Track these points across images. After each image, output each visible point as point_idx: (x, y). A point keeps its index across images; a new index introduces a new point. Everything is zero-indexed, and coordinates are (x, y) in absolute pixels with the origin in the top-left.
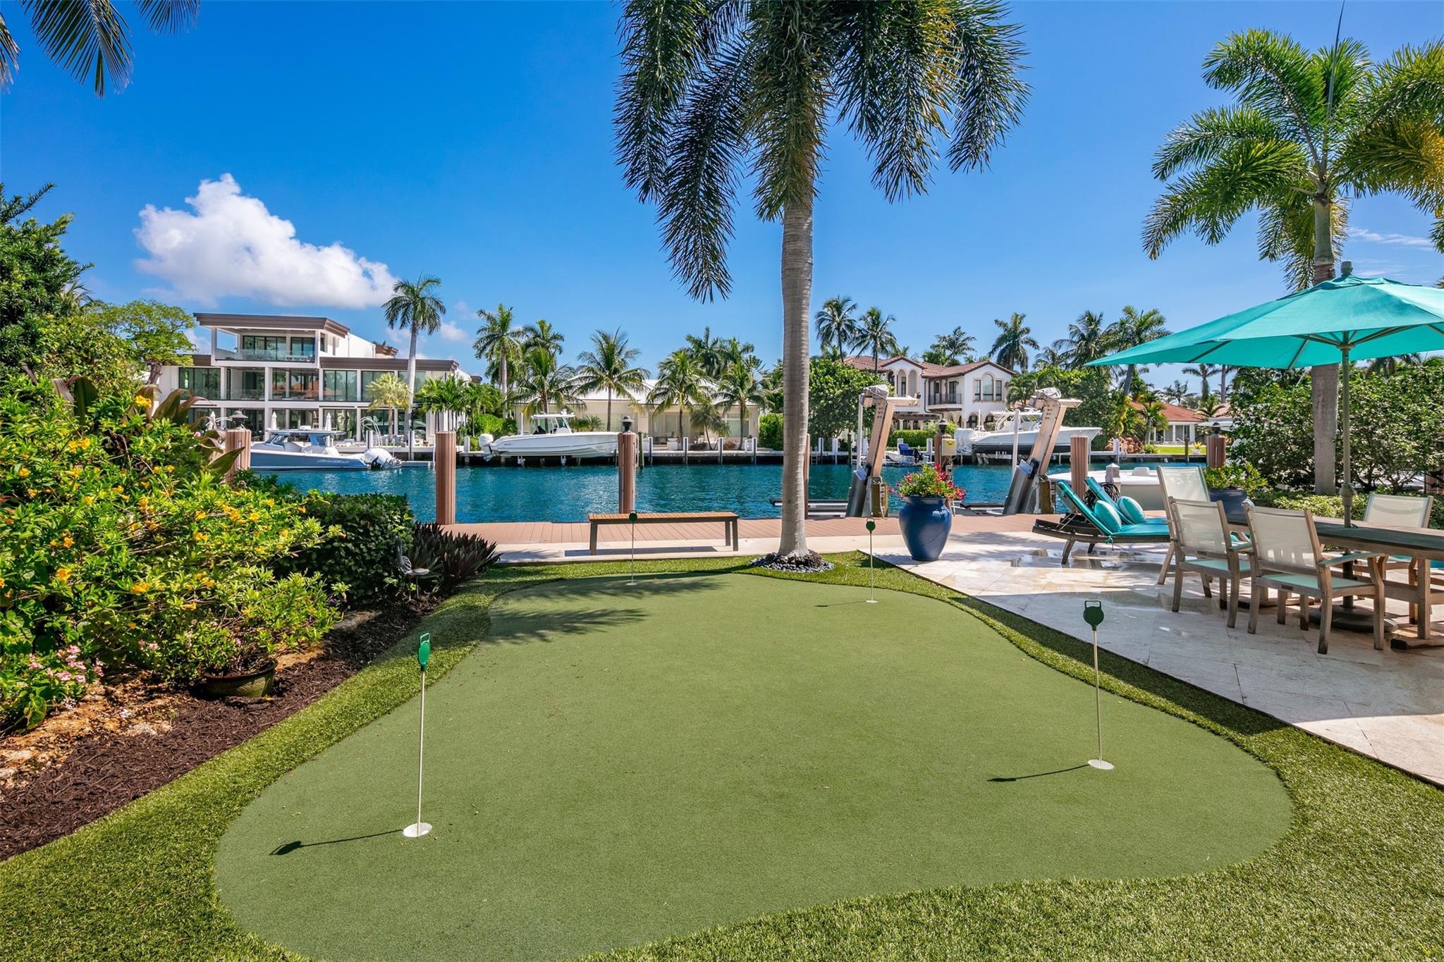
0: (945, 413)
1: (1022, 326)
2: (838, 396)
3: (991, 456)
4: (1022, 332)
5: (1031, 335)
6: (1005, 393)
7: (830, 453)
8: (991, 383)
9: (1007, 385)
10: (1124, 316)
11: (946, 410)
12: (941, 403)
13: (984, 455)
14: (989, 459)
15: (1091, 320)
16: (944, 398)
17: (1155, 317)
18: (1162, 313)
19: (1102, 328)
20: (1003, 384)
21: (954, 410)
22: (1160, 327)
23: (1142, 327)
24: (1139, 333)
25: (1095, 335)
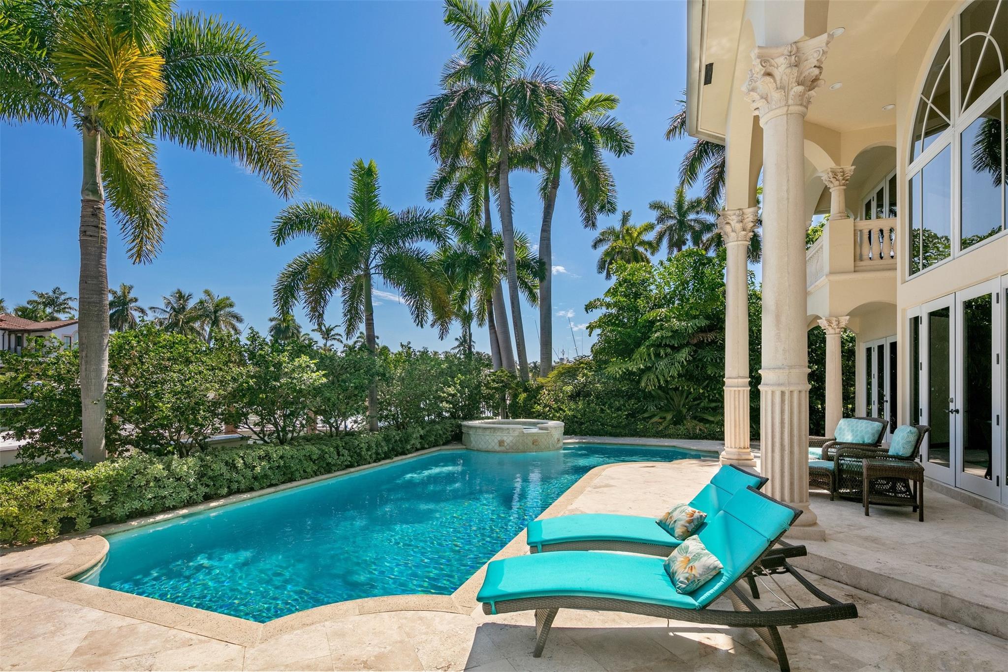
1: (131, 295)
4: (131, 301)
5: (138, 304)
10: (204, 297)
15: (180, 296)
17: (228, 302)
18: (233, 299)
19: (191, 304)
22: (231, 310)
23: (218, 307)
24: (216, 312)
25: (184, 308)
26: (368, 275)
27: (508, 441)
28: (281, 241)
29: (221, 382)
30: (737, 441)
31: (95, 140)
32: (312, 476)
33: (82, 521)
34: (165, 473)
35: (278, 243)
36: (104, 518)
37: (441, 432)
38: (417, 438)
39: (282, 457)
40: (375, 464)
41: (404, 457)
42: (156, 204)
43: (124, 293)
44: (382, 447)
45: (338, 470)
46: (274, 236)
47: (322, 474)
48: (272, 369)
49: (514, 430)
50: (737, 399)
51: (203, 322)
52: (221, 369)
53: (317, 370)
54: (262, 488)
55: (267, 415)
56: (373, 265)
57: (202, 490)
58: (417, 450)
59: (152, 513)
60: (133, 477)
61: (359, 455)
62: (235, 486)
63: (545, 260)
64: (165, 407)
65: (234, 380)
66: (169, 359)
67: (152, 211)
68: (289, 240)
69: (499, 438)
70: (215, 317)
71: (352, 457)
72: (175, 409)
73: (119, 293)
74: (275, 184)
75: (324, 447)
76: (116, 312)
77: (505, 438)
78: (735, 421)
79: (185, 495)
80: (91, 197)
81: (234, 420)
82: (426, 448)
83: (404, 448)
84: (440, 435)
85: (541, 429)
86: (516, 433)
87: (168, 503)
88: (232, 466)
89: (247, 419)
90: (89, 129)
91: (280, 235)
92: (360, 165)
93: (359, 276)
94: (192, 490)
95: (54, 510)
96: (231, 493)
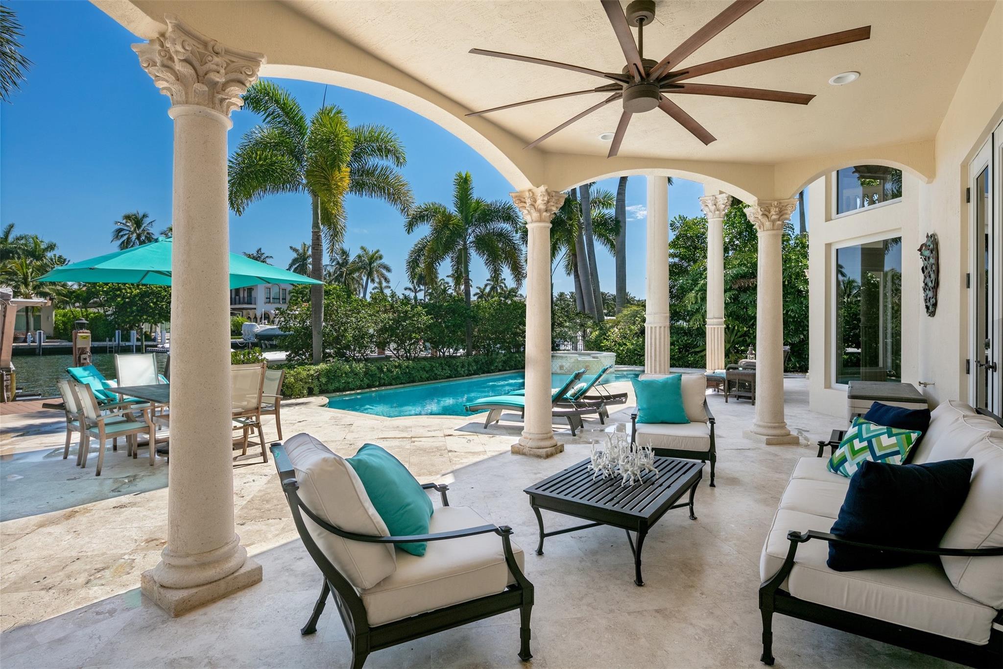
0: (244, 311)
1: (308, 253)
2: (136, 296)
3: (271, 342)
4: (308, 257)
6: (288, 298)
7: (127, 344)
8: (278, 290)
9: (290, 292)
10: (360, 252)
11: (244, 309)
12: (239, 303)
13: (266, 342)
14: (270, 345)
15: (343, 253)
16: (242, 300)
17: (378, 255)
19: (351, 258)
20: (287, 292)
21: (251, 309)
22: (381, 261)
23: (372, 260)
24: (370, 264)
25: (347, 263)
26: (465, 249)
27: (567, 366)
28: (411, 231)
29: (375, 323)
30: (713, 365)
31: (318, 201)
32: (425, 381)
33: (316, 390)
34: (349, 370)
35: (409, 233)
36: (324, 391)
37: (519, 359)
38: (499, 362)
39: (407, 367)
40: (467, 377)
41: (489, 374)
42: (342, 222)
43: (304, 250)
44: (472, 366)
45: (442, 379)
46: (406, 228)
47: (431, 380)
48: (402, 315)
49: (571, 358)
50: (713, 334)
51: (361, 273)
52: (375, 316)
53: (427, 315)
54: (397, 384)
55: (401, 343)
56: (468, 242)
57: (366, 381)
58: (500, 371)
59: (344, 390)
60: (336, 371)
61: (456, 370)
62: (383, 381)
63: (620, 219)
64: (349, 335)
65: (382, 322)
66: (350, 311)
67: (339, 227)
68: (415, 229)
69: (560, 364)
70: (370, 269)
71: (451, 371)
72: (354, 337)
73: (301, 251)
74: (402, 210)
75: (433, 363)
76: (298, 266)
77: (564, 364)
78: (712, 350)
79: (358, 383)
80: (316, 230)
81: (382, 346)
82: (508, 370)
83: (489, 368)
84: (519, 361)
85: (594, 357)
86: (572, 360)
87: (351, 386)
88: (381, 370)
89: (389, 345)
90: (315, 196)
91: (410, 226)
92: (460, 175)
93: (461, 249)
94: (361, 381)
95: (306, 383)
96: (380, 385)
